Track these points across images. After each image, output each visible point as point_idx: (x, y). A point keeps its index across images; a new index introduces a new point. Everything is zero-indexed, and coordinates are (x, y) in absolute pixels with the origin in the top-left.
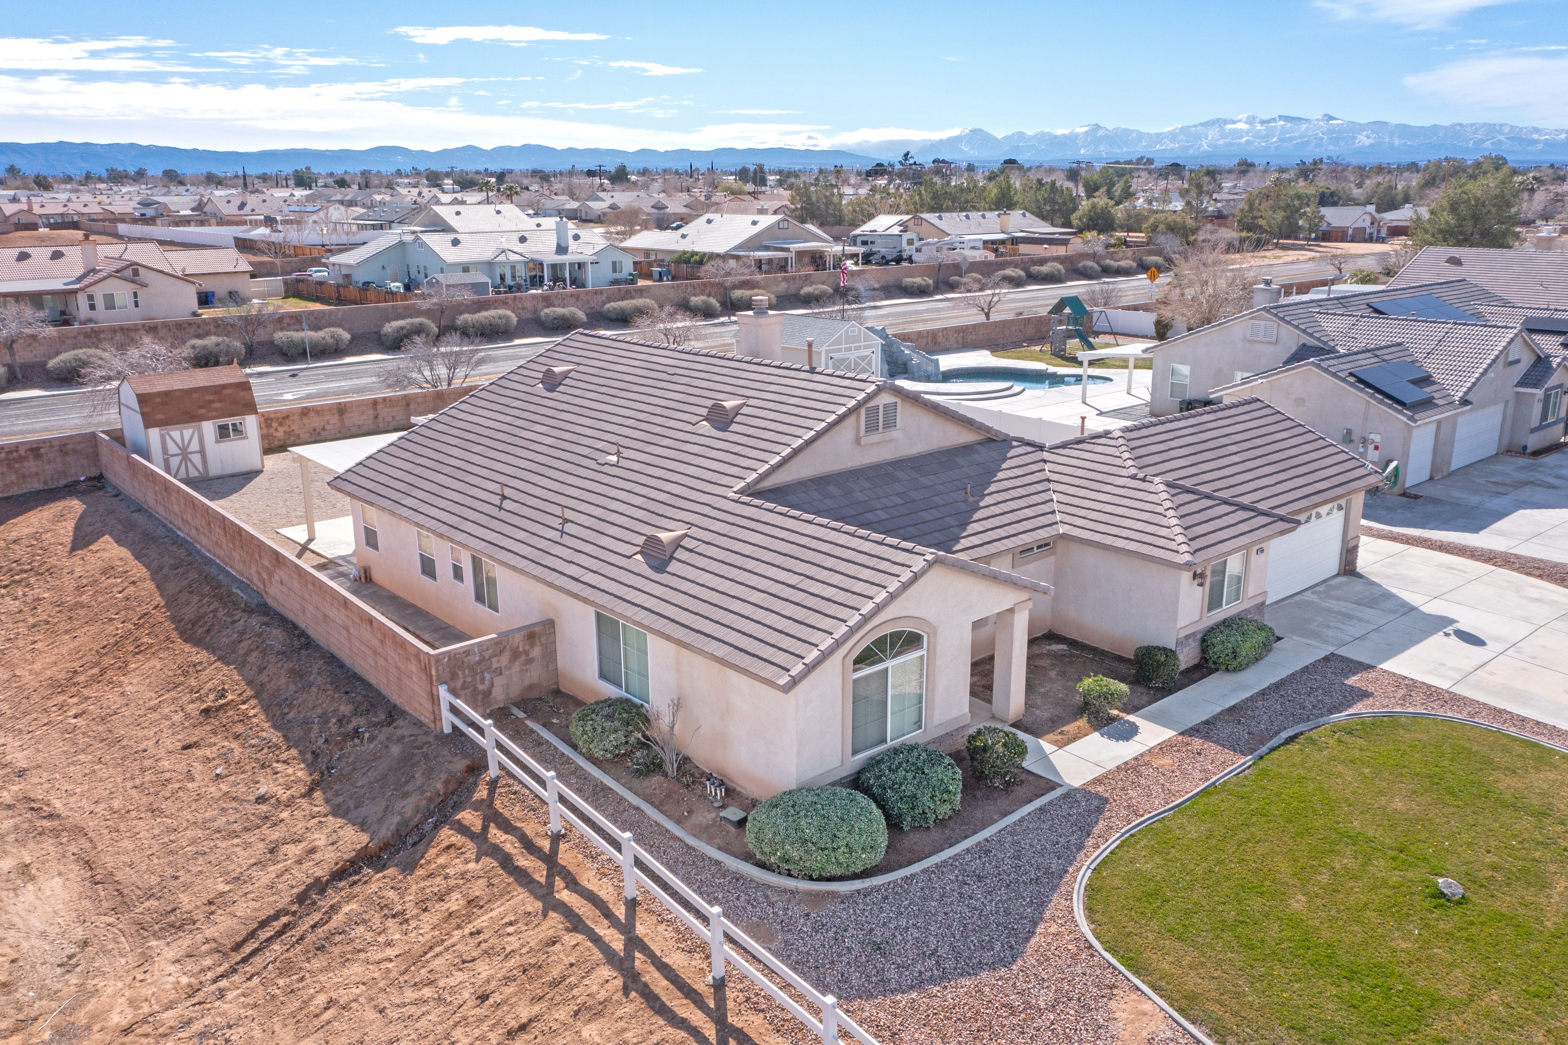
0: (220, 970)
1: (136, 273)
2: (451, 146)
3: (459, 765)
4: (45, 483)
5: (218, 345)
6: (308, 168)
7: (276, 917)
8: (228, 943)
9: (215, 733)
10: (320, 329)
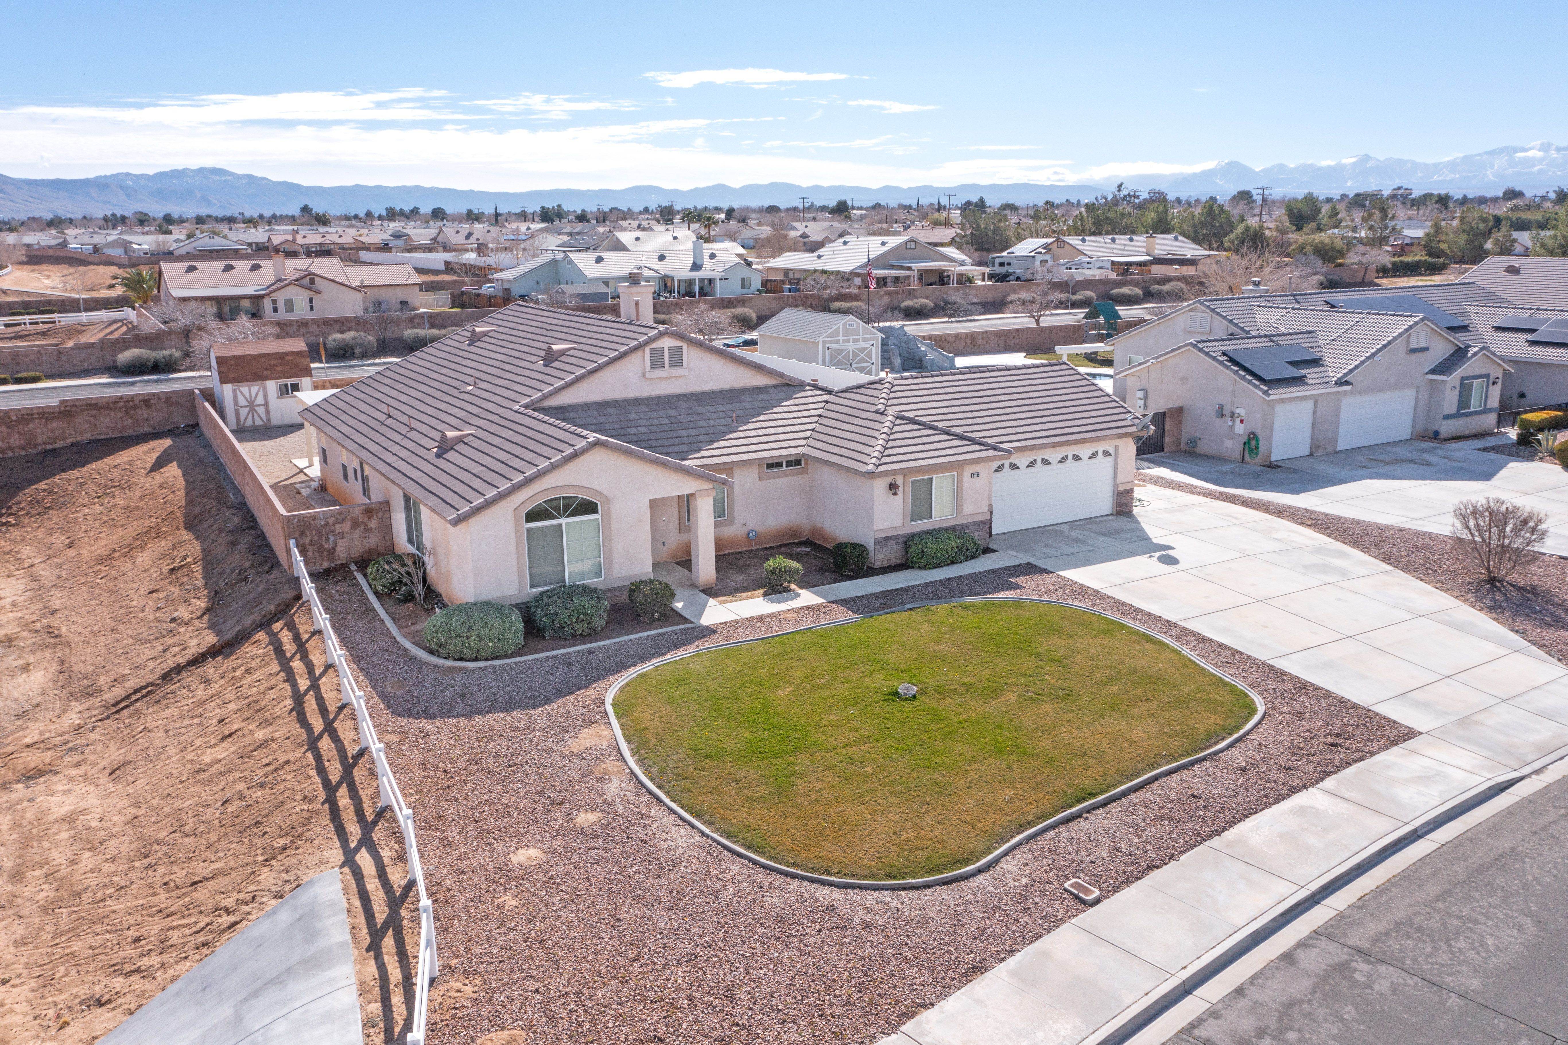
0: (100, 717)
1: (312, 282)
2: (702, 185)
3: (290, 594)
4: (154, 428)
5: (354, 339)
6: (559, 206)
7: (145, 687)
8: (112, 702)
9: (170, 583)
10: (445, 328)
